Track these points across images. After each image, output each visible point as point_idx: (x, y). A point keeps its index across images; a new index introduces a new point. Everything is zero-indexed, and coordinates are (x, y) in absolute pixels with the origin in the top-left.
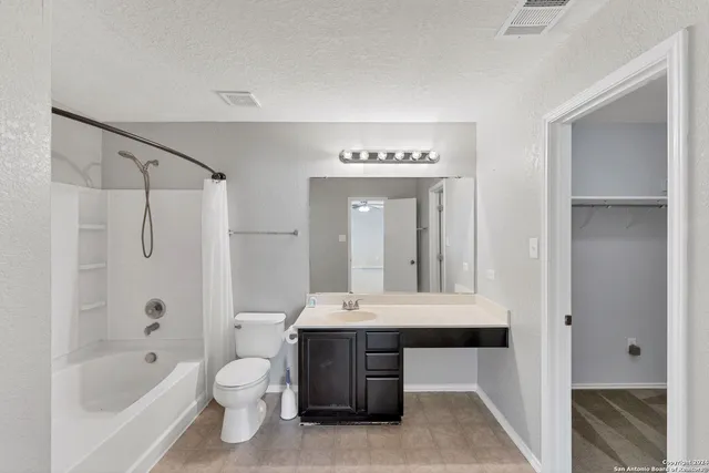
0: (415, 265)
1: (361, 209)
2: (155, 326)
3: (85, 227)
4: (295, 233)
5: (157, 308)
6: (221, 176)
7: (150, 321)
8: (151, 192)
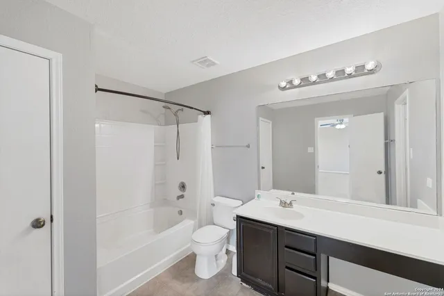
0: (383, 175)
1: (338, 127)
2: (182, 197)
3: (156, 144)
4: (248, 146)
5: (183, 187)
6: (208, 113)
7: (181, 193)
8: (179, 125)
